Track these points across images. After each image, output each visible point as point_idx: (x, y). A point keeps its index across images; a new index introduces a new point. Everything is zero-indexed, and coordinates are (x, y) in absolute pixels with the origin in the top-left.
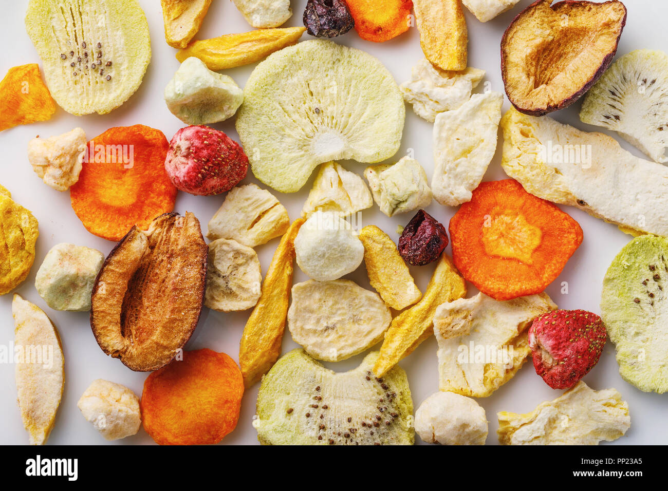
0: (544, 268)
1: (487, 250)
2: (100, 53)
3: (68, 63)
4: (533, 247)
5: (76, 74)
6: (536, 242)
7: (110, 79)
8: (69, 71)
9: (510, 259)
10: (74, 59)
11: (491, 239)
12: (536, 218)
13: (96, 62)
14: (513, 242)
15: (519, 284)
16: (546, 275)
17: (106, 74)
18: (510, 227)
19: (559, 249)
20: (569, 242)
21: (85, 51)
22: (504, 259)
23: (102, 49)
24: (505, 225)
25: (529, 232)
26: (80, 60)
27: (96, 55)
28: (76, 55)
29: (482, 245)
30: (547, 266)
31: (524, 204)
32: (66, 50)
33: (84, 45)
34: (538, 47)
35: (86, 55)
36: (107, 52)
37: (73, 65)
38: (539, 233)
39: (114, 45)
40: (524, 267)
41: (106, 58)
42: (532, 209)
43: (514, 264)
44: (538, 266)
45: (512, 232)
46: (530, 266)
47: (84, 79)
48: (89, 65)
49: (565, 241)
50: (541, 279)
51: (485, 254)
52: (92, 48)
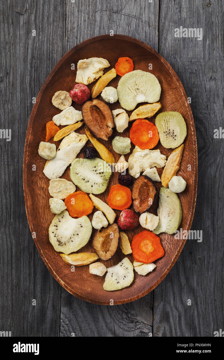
0: (150, 258)
1: (140, 247)
2: (173, 133)
3: (165, 134)
4: (150, 252)
5: (167, 137)
6: (152, 251)
7: (175, 139)
8: (165, 136)
9: (144, 252)
10: (167, 134)
11: (142, 245)
12: (155, 245)
13: (172, 135)
14: (147, 248)
15: (142, 259)
16: (150, 260)
17: (174, 138)
18: (147, 244)
19: (156, 255)
20: (160, 255)
21: (169, 132)
22: (142, 251)
23: (174, 132)
24: (146, 243)
25: (151, 248)
26: (168, 134)
27: (172, 133)
28: (167, 132)
29: (139, 245)
30: (151, 258)
31: (154, 240)
32: (165, 131)
33: (169, 130)
34: (101, 244)
35: (170, 133)
36: (175, 132)
37: (166, 135)
38: (153, 249)
39: (177, 131)
40: (146, 256)
41: (175, 134)
42: (155, 243)
43: (144, 254)
44: (149, 257)
45: (147, 246)
46: (147, 256)
47: (169, 139)
48: (170, 135)
49: (159, 254)
50: (148, 261)
51: (139, 248)
52: (171, 131)
